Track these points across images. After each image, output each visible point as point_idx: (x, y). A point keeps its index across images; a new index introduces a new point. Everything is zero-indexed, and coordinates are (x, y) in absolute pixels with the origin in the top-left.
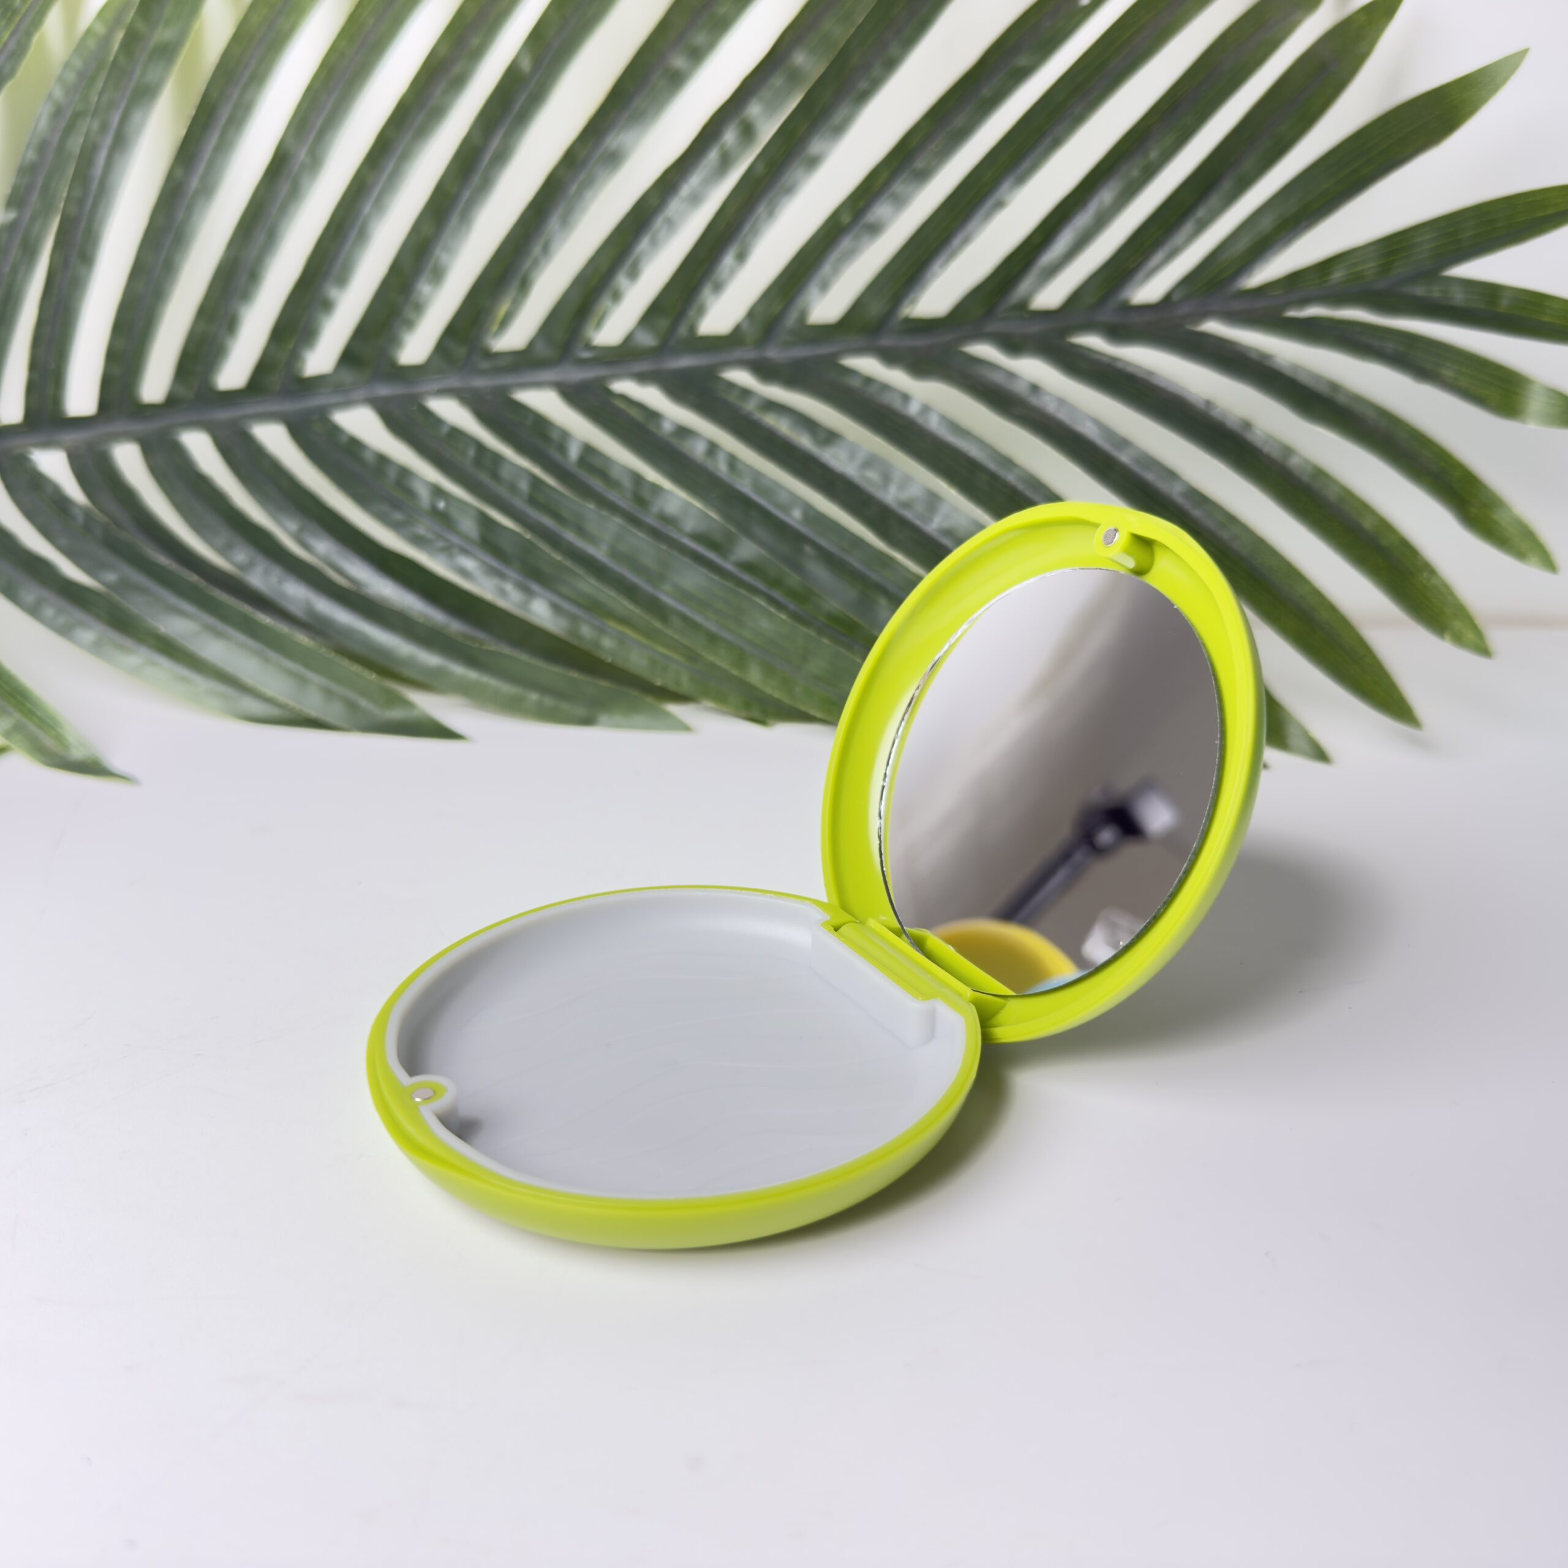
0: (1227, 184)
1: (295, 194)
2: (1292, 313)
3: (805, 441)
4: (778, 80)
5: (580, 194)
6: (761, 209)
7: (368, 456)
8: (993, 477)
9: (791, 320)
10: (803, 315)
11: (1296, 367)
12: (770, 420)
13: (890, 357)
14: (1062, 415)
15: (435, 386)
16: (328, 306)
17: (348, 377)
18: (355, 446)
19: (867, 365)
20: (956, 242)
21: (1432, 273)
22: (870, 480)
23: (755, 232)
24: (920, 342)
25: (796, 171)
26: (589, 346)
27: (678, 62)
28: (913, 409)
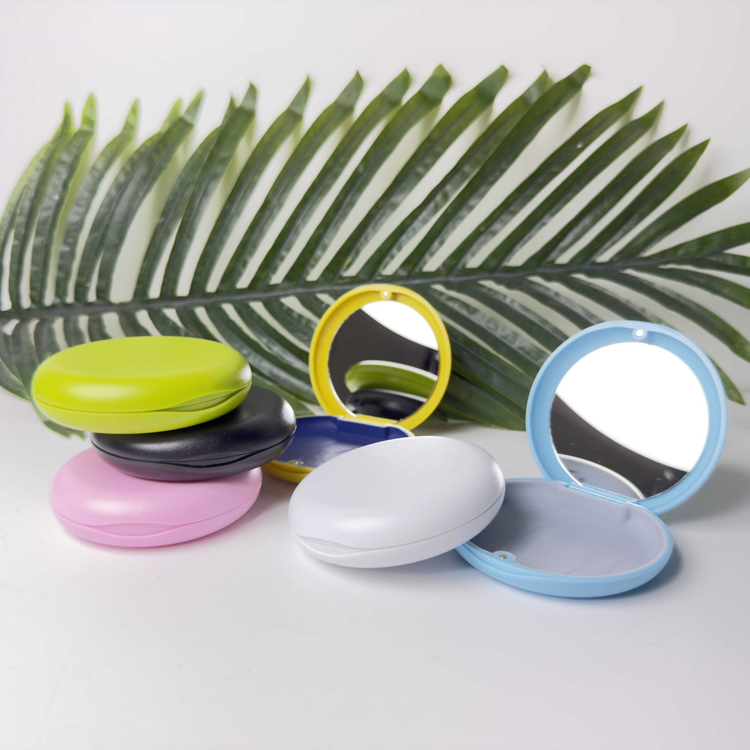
0: (636, 217)
1: (272, 216)
2: (662, 267)
3: (464, 312)
4: (458, 177)
5: (380, 218)
6: (450, 225)
7: (295, 315)
8: (540, 327)
9: (459, 267)
10: (465, 265)
11: (663, 288)
12: (451, 304)
13: (498, 281)
14: (568, 305)
15: (319, 289)
16: (282, 259)
17: (286, 285)
18: (290, 311)
19: (490, 284)
20: (526, 238)
21: (719, 252)
22: (490, 327)
23: (448, 234)
24: (511, 275)
25: (464, 212)
26: (380, 275)
27: (420, 169)
28: (508, 301)
